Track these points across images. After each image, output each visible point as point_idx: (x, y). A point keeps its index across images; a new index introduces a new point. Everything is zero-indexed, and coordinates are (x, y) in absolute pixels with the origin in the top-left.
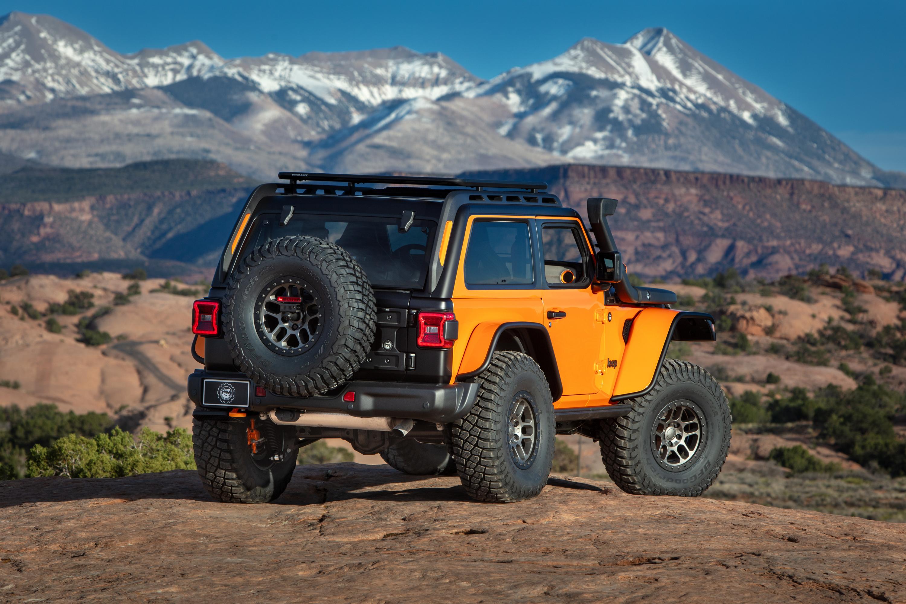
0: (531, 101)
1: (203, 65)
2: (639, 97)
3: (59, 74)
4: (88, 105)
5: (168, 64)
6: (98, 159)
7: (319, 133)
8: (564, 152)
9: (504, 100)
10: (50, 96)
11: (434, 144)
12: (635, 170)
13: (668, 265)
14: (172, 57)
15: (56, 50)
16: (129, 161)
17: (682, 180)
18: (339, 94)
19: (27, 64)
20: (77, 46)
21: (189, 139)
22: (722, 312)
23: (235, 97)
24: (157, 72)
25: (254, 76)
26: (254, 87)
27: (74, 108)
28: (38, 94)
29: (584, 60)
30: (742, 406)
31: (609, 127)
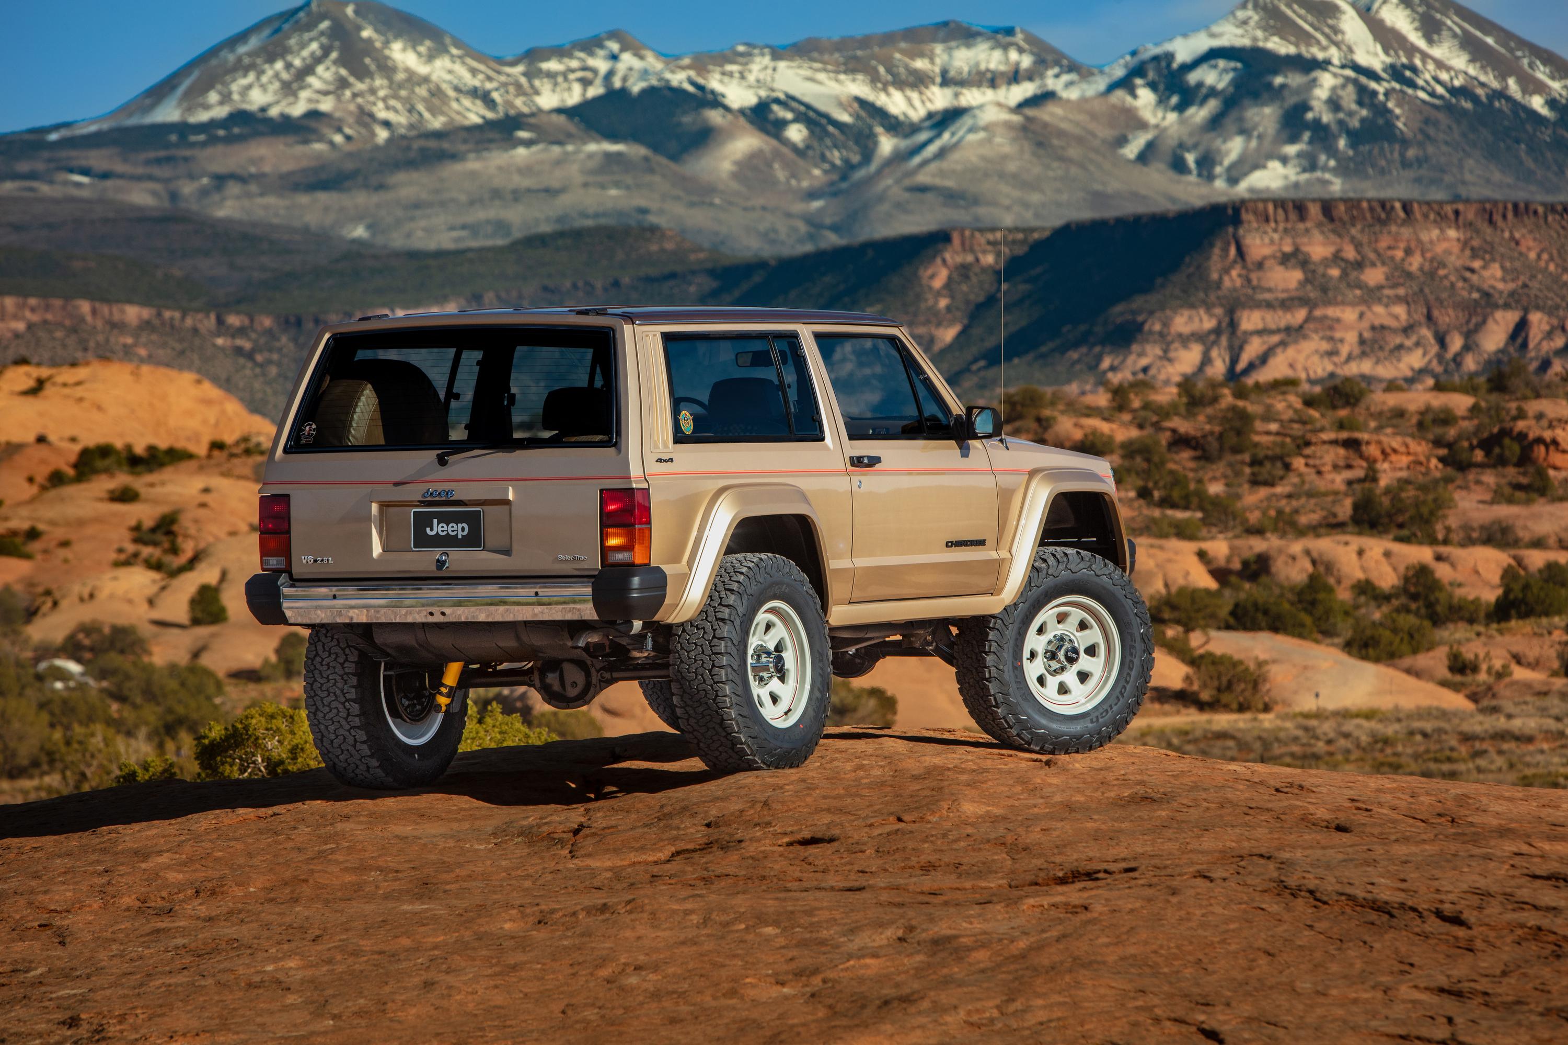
0: (1174, 100)
1: (631, 69)
2: (1355, 82)
3: (396, 97)
4: (446, 145)
5: (573, 71)
6: (463, 233)
7: (826, 172)
8: (1233, 180)
9: (1129, 99)
10: (382, 135)
11: (1017, 180)
12: (1352, 204)
13: (1415, 360)
14: (579, 59)
15: (388, 58)
16: (517, 234)
17: (1432, 216)
18: (856, 105)
19: (343, 84)
20: (422, 49)
21: (613, 192)
22: (1505, 433)
23: (687, 119)
24: (556, 84)
25: (714, 83)
26: (715, 101)
27: (422, 150)
28: (363, 131)
29: (1259, 26)
30: (1542, 588)
31: (1306, 136)
